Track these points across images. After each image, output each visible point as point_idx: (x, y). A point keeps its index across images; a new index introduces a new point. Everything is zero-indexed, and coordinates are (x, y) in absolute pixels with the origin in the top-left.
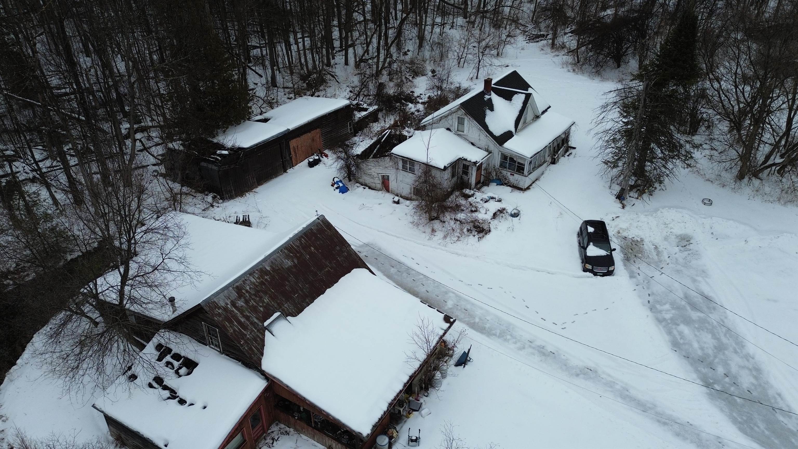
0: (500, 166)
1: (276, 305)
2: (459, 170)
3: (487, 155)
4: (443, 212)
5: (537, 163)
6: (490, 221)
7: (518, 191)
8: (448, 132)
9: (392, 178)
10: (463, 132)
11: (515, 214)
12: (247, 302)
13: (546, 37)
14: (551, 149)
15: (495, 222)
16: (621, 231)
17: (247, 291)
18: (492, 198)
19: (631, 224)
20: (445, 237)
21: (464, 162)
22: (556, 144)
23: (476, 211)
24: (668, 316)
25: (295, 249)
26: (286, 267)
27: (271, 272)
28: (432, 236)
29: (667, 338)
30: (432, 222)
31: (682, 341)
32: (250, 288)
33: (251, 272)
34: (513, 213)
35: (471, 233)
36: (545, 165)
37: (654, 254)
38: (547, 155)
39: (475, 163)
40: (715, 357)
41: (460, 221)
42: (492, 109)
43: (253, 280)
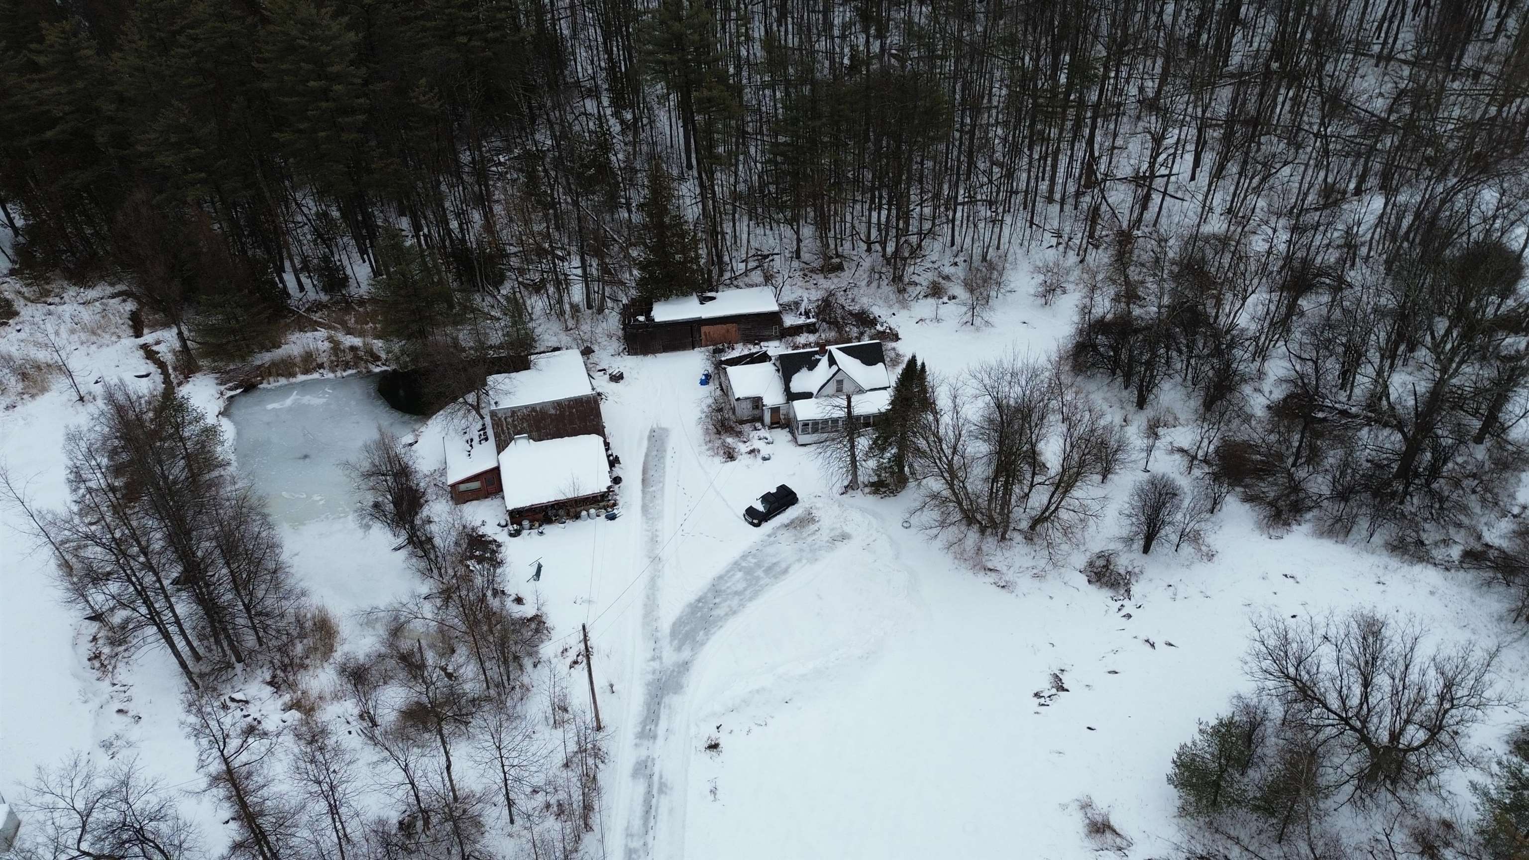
1: (528, 430)
5: (820, 428)
6: (744, 453)
7: (794, 443)
8: (776, 372)
11: (765, 458)
12: (513, 421)
15: (747, 456)
16: (812, 509)
17: (518, 415)
18: (768, 439)
19: (824, 506)
20: (706, 449)
23: (745, 442)
24: (744, 564)
25: (563, 406)
26: (550, 413)
27: (539, 412)
28: (704, 444)
29: (723, 572)
31: (726, 578)
35: (724, 455)
36: (838, 434)
37: (809, 533)
38: (840, 426)
40: (727, 594)
41: (727, 444)
42: (810, 368)
43: (525, 411)
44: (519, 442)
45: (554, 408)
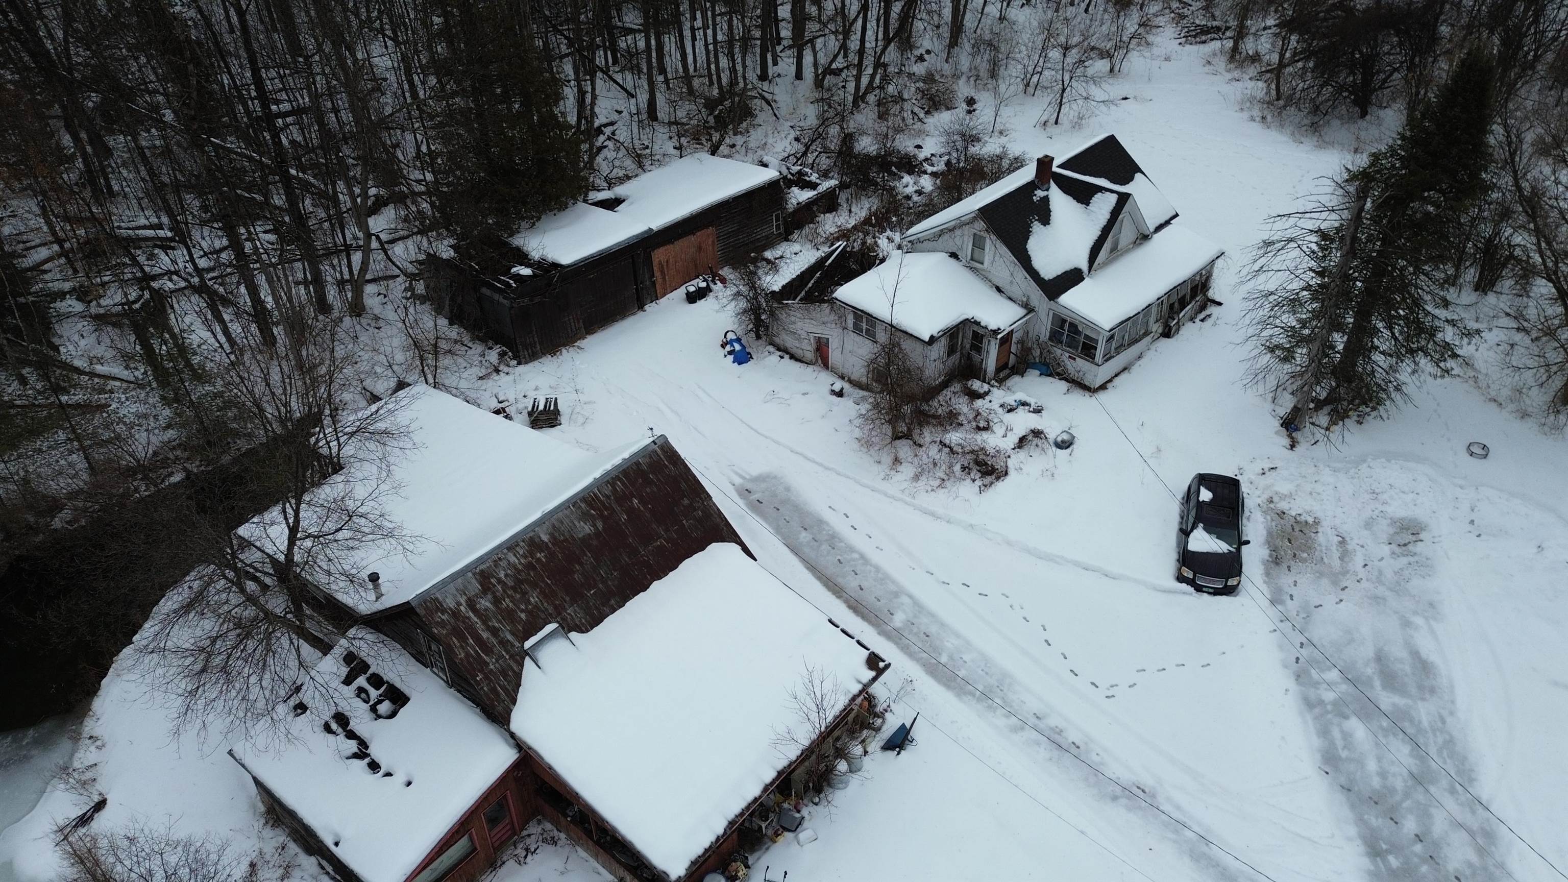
0: (1050, 339)
1: (551, 609)
2: (965, 341)
3: (1024, 316)
4: (921, 425)
5: (1126, 337)
6: (1010, 452)
7: (1081, 391)
8: (952, 261)
9: (834, 345)
10: (982, 264)
11: (1063, 442)
12: (497, 601)
13: (1223, 34)
14: (1165, 307)
15: (1022, 455)
16: (1275, 499)
17: (500, 581)
18: (1024, 404)
19: (1298, 486)
20: (917, 478)
21: (976, 328)
22: (1174, 298)
23: (986, 429)
24: (1329, 696)
25: (601, 502)
26: (580, 536)
27: (550, 545)
28: (893, 472)
29: (1317, 742)
30: (897, 442)
31: (1344, 754)
32: (506, 575)
33: (511, 545)
34: (1059, 439)
35: (969, 473)
36: (1148, 339)
37: (1336, 554)
38: (1152, 320)
39: (996, 332)
40: (1407, 795)
41: (950, 447)
42: (1045, 220)
43: (512, 559)
44: (546, 654)
45: (585, 517)
